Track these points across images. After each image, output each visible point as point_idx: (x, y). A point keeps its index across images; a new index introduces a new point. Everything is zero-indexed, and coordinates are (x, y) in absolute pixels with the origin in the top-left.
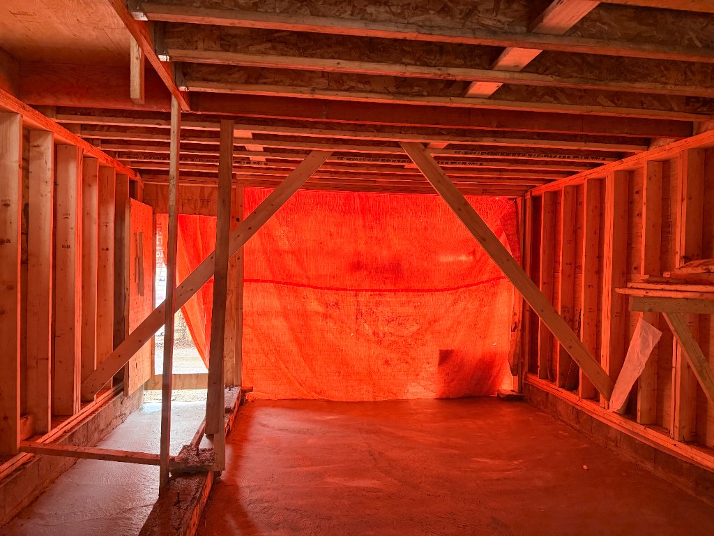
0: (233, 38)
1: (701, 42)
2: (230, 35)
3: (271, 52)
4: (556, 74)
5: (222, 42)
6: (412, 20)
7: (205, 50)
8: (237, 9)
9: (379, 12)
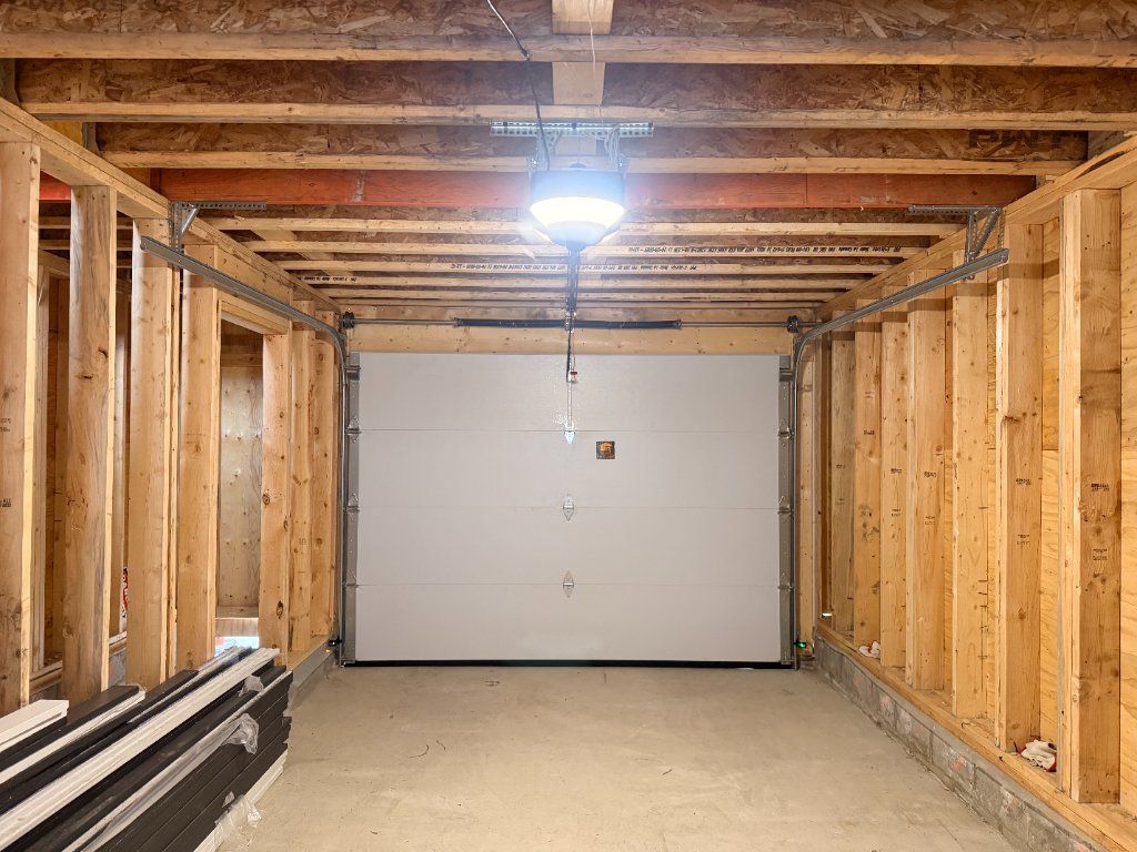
0: (124, 79)
1: (884, 28)
2: (120, 75)
3: (185, 98)
4: (674, 105)
5: (108, 87)
6: (345, 28)
7: (82, 101)
8: (61, 30)
9: (291, 19)
